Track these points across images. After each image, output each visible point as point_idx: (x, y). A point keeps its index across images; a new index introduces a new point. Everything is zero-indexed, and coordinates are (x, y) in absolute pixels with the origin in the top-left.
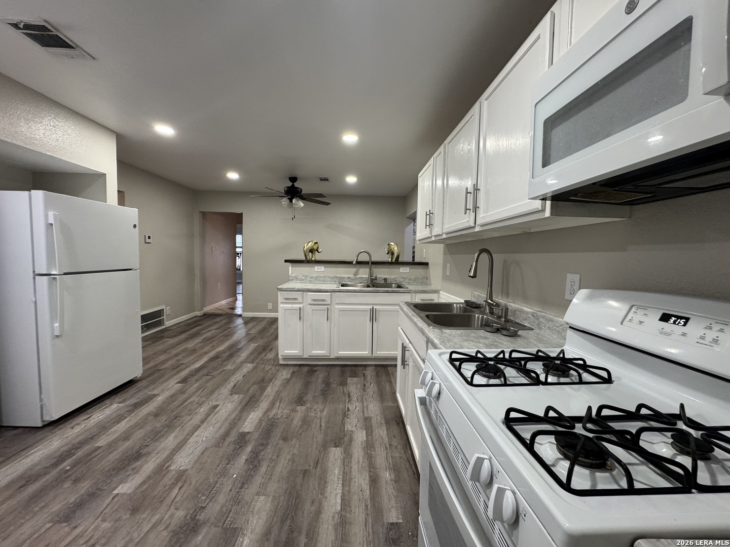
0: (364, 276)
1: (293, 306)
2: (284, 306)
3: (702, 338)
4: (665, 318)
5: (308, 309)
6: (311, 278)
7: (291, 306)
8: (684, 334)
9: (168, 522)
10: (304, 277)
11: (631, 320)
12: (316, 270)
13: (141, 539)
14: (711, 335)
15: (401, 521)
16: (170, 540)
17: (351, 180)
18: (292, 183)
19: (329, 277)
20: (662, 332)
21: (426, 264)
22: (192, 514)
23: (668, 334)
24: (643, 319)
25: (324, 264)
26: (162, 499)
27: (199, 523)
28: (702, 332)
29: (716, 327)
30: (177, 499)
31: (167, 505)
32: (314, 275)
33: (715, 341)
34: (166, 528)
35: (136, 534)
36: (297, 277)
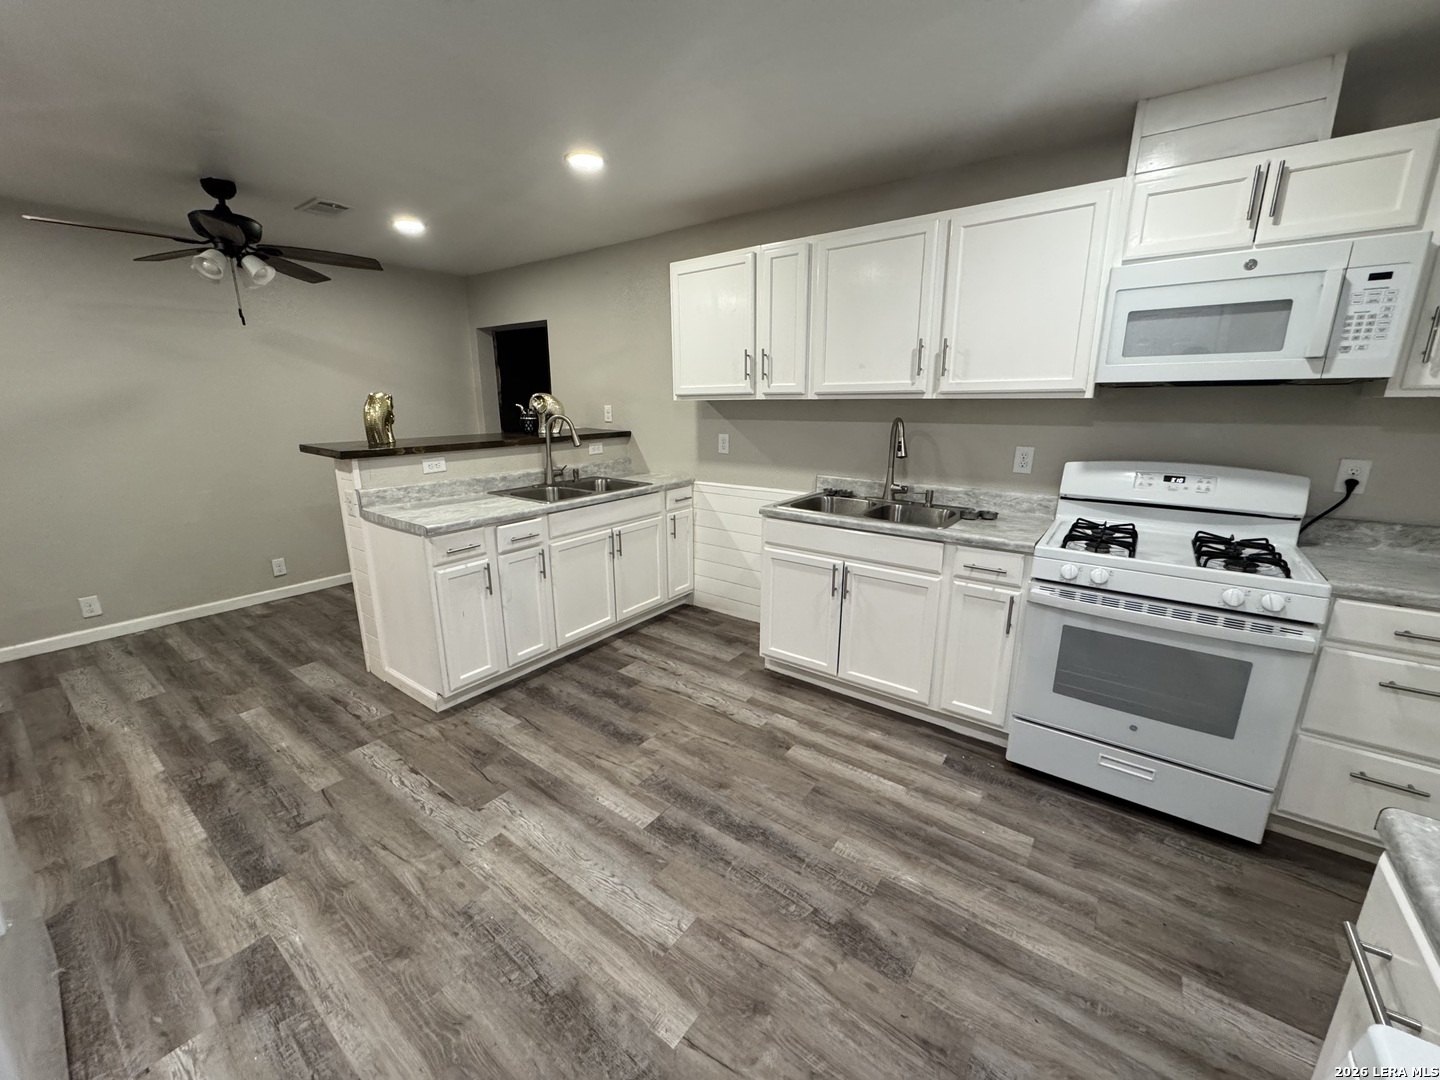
0: (532, 471)
1: (469, 565)
2: (448, 570)
3: (1199, 489)
4: (1168, 479)
5: (503, 565)
6: (419, 491)
7: (463, 567)
8: (1186, 488)
9: (821, 960)
10: (402, 493)
11: (1141, 484)
12: (426, 470)
13: (838, 999)
14: (1204, 486)
15: (945, 756)
16: (864, 961)
17: (409, 226)
18: (216, 201)
19: (462, 483)
20: (1170, 489)
21: (626, 435)
22: (820, 927)
23: (1173, 490)
24: (1151, 482)
25: (444, 454)
26: (756, 965)
27: (846, 920)
28: (1197, 485)
29: (1205, 481)
30: (773, 943)
31: (777, 958)
32: (427, 483)
33: (1208, 489)
34: (833, 963)
35: (822, 1008)
36: (381, 494)
